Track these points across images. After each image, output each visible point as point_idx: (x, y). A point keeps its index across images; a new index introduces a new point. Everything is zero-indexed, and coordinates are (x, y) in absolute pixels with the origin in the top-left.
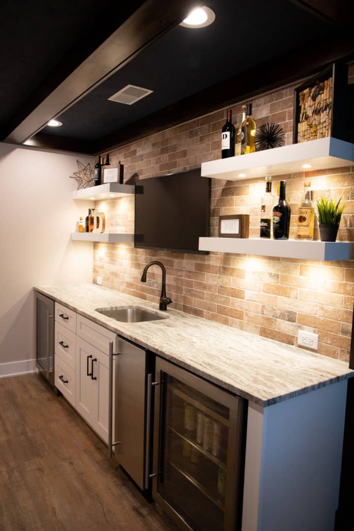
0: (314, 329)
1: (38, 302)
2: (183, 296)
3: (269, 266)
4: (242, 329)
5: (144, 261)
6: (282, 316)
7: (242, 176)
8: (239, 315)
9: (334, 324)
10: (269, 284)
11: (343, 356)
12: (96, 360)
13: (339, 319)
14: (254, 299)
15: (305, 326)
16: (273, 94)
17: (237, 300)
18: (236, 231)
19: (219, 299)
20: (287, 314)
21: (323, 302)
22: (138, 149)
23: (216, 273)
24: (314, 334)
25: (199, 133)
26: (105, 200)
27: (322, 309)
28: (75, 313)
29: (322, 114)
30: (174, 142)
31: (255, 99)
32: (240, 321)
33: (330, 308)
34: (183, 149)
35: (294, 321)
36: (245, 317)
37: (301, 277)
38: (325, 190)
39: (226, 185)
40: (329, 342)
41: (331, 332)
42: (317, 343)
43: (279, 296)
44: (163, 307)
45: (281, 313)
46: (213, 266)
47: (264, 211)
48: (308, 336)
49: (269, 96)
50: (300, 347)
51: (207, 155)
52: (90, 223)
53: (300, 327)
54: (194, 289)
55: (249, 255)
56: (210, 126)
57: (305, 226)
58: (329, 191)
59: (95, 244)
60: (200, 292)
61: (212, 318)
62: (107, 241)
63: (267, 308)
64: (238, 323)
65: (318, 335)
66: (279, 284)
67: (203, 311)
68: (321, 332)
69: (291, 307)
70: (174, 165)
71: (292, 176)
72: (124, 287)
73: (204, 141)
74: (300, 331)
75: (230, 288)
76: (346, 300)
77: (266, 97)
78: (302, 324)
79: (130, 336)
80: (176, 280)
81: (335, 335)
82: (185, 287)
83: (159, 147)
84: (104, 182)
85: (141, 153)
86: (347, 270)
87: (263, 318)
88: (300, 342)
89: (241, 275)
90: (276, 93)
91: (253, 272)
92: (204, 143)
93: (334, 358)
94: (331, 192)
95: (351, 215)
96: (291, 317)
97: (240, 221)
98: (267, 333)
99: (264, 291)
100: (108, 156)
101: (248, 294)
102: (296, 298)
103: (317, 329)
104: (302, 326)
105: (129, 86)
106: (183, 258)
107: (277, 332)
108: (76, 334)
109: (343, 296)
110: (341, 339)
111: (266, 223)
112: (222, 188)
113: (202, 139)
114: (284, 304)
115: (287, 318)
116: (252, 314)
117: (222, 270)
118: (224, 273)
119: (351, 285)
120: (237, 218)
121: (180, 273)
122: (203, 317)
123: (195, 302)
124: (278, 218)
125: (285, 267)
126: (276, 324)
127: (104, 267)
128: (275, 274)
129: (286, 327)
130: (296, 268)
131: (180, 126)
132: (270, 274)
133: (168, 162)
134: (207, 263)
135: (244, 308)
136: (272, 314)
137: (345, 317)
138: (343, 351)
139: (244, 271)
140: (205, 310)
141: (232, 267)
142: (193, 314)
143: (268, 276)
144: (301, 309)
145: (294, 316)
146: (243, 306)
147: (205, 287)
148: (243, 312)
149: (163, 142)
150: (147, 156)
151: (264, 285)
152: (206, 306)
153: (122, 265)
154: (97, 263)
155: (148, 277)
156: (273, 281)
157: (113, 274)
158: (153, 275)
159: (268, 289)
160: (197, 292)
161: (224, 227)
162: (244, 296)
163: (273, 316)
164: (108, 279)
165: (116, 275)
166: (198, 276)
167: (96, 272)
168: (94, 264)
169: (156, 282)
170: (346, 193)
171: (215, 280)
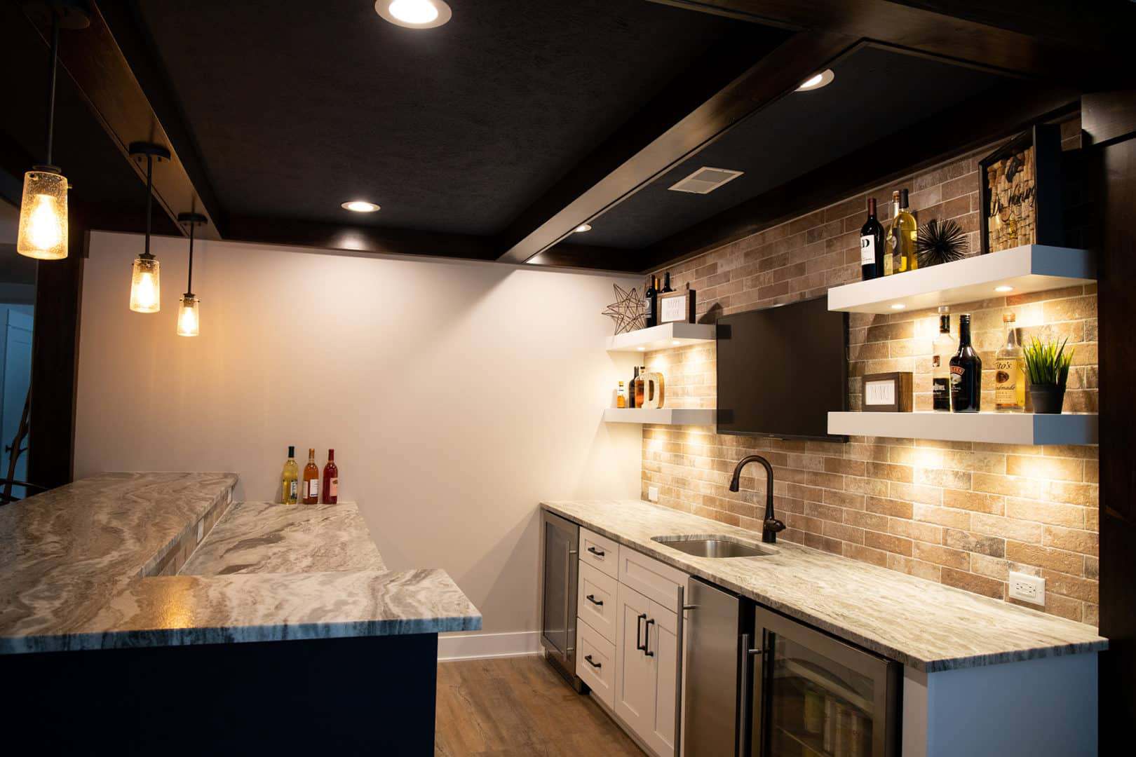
0: (1037, 568)
1: (548, 528)
2: (805, 518)
3: (952, 460)
4: (909, 573)
5: (735, 457)
6: (980, 547)
7: (898, 307)
8: (903, 547)
9: (1071, 559)
10: (954, 492)
11: (1090, 616)
12: (652, 622)
13: (1079, 550)
14: (928, 519)
15: (1020, 564)
16: (946, 168)
17: (899, 521)
18: (891, 401)
19: (869, 521)
20: (987, 543)
21: (1049, 520)
22: (720, 262)
23: (862, 475)
24: (1036, 578)
25: (825, 234)
26: (664, 350)
27: (1050, 532)
28: (617, 544)
29: (1023, 204)
30: (782, 251)
31: (917, 177)
32: (906, 560)
33: (1062, 530)
34: (798, 262)
35: (1000, 556)
36: (915, 552)
37: (1011, 478)
38: (1043, 327)
39: (875, 320)
40: (1064, 592)
41: (1067, 573)
42: (1043, 595)
43: (971, 512)
44: (769, 536)
45: (977, 543)
46: (856, 462)
47: (938, 366)
48: (1026, 581)
49: (939, 171)
50: (1014, 601)
51: (839, 270)
52: (637, 392)
53: (1011, 566)
54: (823, 504)
55: (918, 440)
56: (842, 221)
57: (1008, 388)
58: (1049, 327)
59: (646, 429)
60: (835, 510)
61: (857, 555)
62: (670, 423)
63: (953, 533)
64: (903, 562)
65: (1044, 580)
66: (971, 491)
67: (841, 543)
68: (1049, 574)
69: (995, 530)
70: (784, 289)
71: (985, 305)
72: (698, 504)
73: (833, 248)
74: (1012, 573)
75: (886, 500)
77: (934, 173)
78: (1015, 560)
79: (713, 576)
80: (792, 489)
81: (1073, 579)
82: (807, 501)
83: (756, 259)
84: (663, 321)
85: (726, 268)
86: (1086, 462)
87: (946, 552)
88: (1013, 593)
89: (905, 477)
90: (951, 167)
91: (926, 471)
92: (834, 251)
93: (1075, 619)
94: (1053, 329)
95: (1089, 367)
96: (995, 549)
97: (895, 383)
98: (954, 578)
99: (945, 504)
100: (668, 275)
101: (919, 510)
102: (1003, 515)
103: (1041, 569)
104: (1016, 563)
105: (703, 169)
106: (803, 450)
107: (971, 576)
108: (618, 580)
109: (1085, 507)
110: (1085, 585)
111: (942, 385)
112: (866, 327)
113: (830, 244)
114: (983, 525)
115: (988, 551)
116: (927, 545)
117: (871, 468)
118: (876, 474)
119: (1096, 488)
120: (892, 379)
121: (798, 477)
122: (840, 554)
123: (825, 527)
124: (958, 376)
125: (980, 461)
126: (969, 563)
127: (662, 470)
128: (964, 474)
129: (987, 567)
130: (1000, 461)
131: (791, 223)
132: (956, 474)
133: (773, 284)
134: (845, 457)
135: (912, 536)
136: (962, 544)
137: (1090, 545)
138: (1090, 606)
139: (911, 469)
140: (843, 541)
141: (889, 463)
142: (822, 550)
143: (951, 478)
144: (1011, 534)
145: (1000, 546)
146: (911, 531)
147: (843, 500)
148: (911, 542)
149: (763, 251)
150: (736, 273)
151: (946, 493)
152: (844, 534)
153: (694, 465)
154: (648, 463)
155: (742, 485)
156: (961, 486)
157: (678, 481)
158: (752, 482)
159: (953, 500)
160: (829, 509)
161: (870, 393)
162: (912, 515)
163: (964, 547)
164: (670, 491)
165: (683, 483)
166: (830, 481)
167: (648, 478)
168: (642, 466)
169: (756, 494)
170: (1078, 329)
171: (861, 487)
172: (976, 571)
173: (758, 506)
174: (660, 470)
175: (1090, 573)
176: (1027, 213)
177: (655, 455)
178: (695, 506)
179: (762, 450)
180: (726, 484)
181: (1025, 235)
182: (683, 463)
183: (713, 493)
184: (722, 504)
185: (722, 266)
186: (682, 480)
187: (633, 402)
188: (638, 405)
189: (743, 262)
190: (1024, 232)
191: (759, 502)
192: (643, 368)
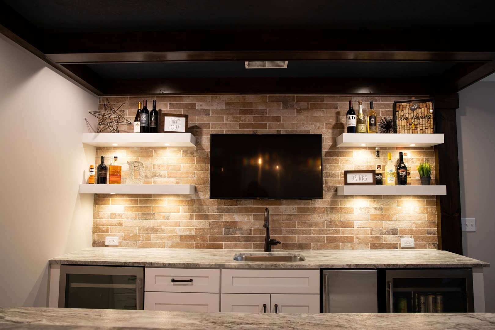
0: (411, 236)
2: (283, 237)
3: (374, 203)
4: (353, 249)
7: (363, 145)
8: (350, 240)
9: (422, 230)
10: (375, 215)
11: (429, 246)
13: (426, 227)
14: (362, 226)
15: (404, 236)
17: (347, 229)
19: (328, 232)
20: (390, 231)
21: (414, 220)
23: (324, 213)
24: (411, 239)
25: (296, 106)
27: (415, 223)
29: (421, 120)
30: (261, 108)
32: (351, 244)
33: (419, 222)
34: (275, 115)
35: (397, 234)
36: (356, 240)
37: (398, 207)
38: (410, 158)
39: (330, 148)
40: (421, 241)
41: (422, 235)
42: (414, 244)
43: (383, 221)
45: (387, 231)
46: (319, 208)
48: (407, 241)
49: (365, 98)
50: (403, 248)
51: (306, 124)
53: (400, 237)
54: (296, 228)
55: (356, 196)
56: (308, 104)
57: (410, 178)
58: (412, 159)
60: (306, 230)
61: (321, 248)
63: (375, 230)
64: (349, 245)
65: (414, 239)
66: (383, 214)
68: (415, 237)
69: (394, 226)
70: (264, 126)
71: (387, 149)
73: (301, 114)
74: (402, 239)
75: (339, 222)
76: (428, 216)
77: (363, 98)
78: (403, 235)
81: (424, 236)
82: (284, 228)
85: (205, 108)
87: (371, 237)
88: (402, 246)
89: (350, 211)
90: (371, 98)
91: (360, 208)
93: (425, 249)
94: (414, 159)
96: (394, 232)
97: (373, 174)
98: (374, 247)
99: (371, 220)
101: (357, 224)
102: (397, 220)
103: (412, 236)
104: (402, 235)
106: (280, 204)
107: (384, 243)
109: (426, 214)
110: (428, 237)
112: (325, 151)
113: (299, 112)
114: (388, 225)
115: (391, 234)
116: (362, 236)
117: (329, 210)
118: (332, 212)
119: (430, 208)
122: (310, 249)
123: (299, 239)
125: (386, 203)
126: (383, 239)
127: (124, 224)
128: (379, 208)
129: (391, 239)
130: (395, 202)
131: (269, 96)
132: (376, 208)
133: (253, 123)
134: (311, 206)
135: (354, 234)
136: (379, 233)
137: (429, 225)
138: (430, 243)
139: (353, 208)
140: (311, 243)
141: (340, 207)
142: (297, 249)
143: (373, 210)
144: (400, 226)
145: (396, 231)
146: (353, 232)
147: (310, 225)
148: (354, 237)
149: (244, 105)
150: (216, 112)
151: (371, 215)
152: (312, 239)
153: (168, 219)
154: (104, 221)
155: (225, 226)
156: (378, 212)
157: (147, 230)
158: (234, 224)
159: (374, 218)
160: (300, 230)
161: (351, 178)
162: (354, 226)
163: (380, 234)
164: (136, 237)
165: (155, 230)
166: (301, 217)
167: (103, 231)
168: (94, 223)
169: (239, 230)
170: (423, 160)
171: (322, 218)
172: (386, 242)
173: (241, 235)
174: (121, 225)
175: (429, 233)
176: (424, 123)
177: (114, 216)
178: (170, 243)
179: (244, 206)
180: (207, 226)
181: (422, 129)
182: (154, 218)
183: (193, 233)
184: (203, 238)
185: (201, 106)
186: (153, 228)
187: (102, 180)
188: (113, 182)
189: (224, 107)
190: (421, 128)
191: (242, 234)
192: (116, 157)
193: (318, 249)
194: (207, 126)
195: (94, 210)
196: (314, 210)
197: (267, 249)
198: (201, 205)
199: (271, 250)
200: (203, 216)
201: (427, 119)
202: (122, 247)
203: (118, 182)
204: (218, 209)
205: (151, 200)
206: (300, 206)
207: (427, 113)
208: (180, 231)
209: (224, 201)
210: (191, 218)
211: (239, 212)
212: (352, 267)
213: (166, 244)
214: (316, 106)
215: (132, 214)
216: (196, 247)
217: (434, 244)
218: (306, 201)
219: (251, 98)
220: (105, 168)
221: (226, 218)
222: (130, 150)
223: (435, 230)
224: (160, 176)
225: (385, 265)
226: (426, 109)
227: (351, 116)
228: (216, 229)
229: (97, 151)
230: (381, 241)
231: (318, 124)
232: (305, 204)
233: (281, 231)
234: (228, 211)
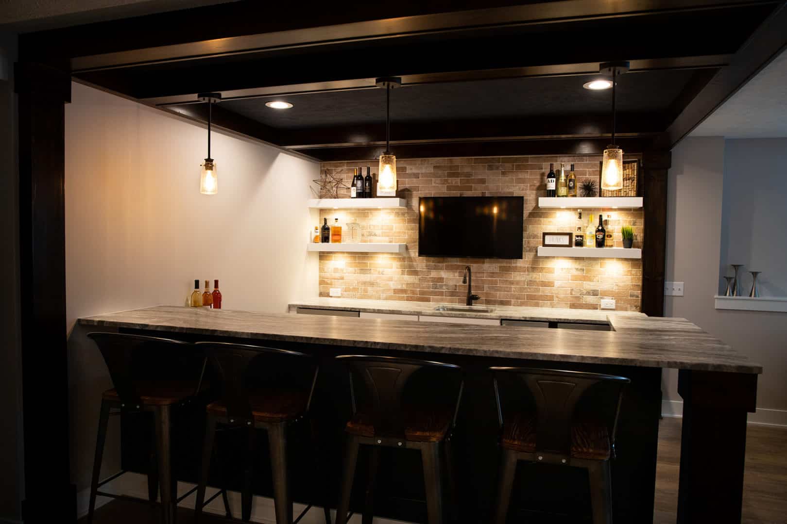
0: (612, 297)
2: (486, 293)
3: (575, 264)
4: (552, 307)
6: (588, 293)
8: (551, 298)
9: (625, 293)
10: (576, 276)
11: (631, 309)
14: (563, 286)
15: (606, 297)
17: (547, 288)
18: (567, 243)
19: (529, 290)
20: (591, 292)
21: (617, 282)
23: (525, 272)
24: (612, 300)
25: (501, 168)
27: (617, 285)
30: (467, 170)
31: (559, 157)
32: (551, 303)
33: (621, 284)
34: (480, 177)
35: (597, 295)
36: (555, 299)
37: (601, 269)
38: (616, 221)
39: (533, 209)
40: (623, 303)
41: (624, 297)
42: (615, 306)
43: (584, 282)
46: (520, 267)
47: (581, 231)
48: (608, 302)
49: (572, 157)
50: (603, 309)
51: (511, 186)
53: (601, 298)
54: (498, 286)
55: (557, 257)
56: (513, 165)
57: (611, 240)
58: (619, 220)
59: (323, 256)
60: (507, 287)
61: (521, 304)
63: (575, 290)
64: (549, 304)
65: (615, 301)
66: (584, 275)
67: (511, 301)
68: (617, 298)
69: (595, 287)
70: (470, 189)
71: (593, 210)
74: (602, 300)
75: (539, 281)
76: (632, 279)
78: (603, 296)
81: (626, 299)
82: (487, 285)
83: (445, 171)
85: (415, 171)
87: (572, 297)
88: (602, 307)
89: (551, 271)
91: (562, 269)
92: (507, 177)
93: (628, 311)
96: (595, 293)
98: (573, 306)
99: (571, 280)
101: (557, 284)
102: (598, 281)
103: (614, 297)
106: (483, 263)
107: (584, 304)
109: (630, 277)
110: (630, 300)
111: (581, 238)
113: (504, 173)
114: (589, 286)
115: (592, 294)
116: (562, 296)
117: (530, 270)
118: (533, 271)
121: (480, 275)
122: (510, 305)
123: (500, 295)
124: (602, 236)
125: (589, 264)
126: (583, 299)
127: (345, 278)
128: (581, 269)
129: (591, 300)
130: (597, 264)
131: (475, 158)
132: (577, 269)
133: (459, 185)
134: (513, 265)
136: (579, 293)
138: (632, 306)
139: (554, 269)
140: (512, 300)
141: (541, 266)
142: (498, 305)
143: (575, 270)
144: (602, 287)
145: (597, 292)
146: (553, 292)
147: (512, 283)
148: (553, 296)
149: (451, 168)
150: (425, 175)
151: (572, 276)
152: (514, 297)
153: (383, 274)
154: (328, 275)
155: (433, 281)
156: (579, 273)
157: (365, 283)
158: (441, 279)
159: (575, 278)
160: (502, 287)
161: (549, 240)
162: (554, 285)
163: (580, 295)
164: (355, 289)
165: (372, 284)
166: (502, 275)
167: (327, 284)
168: (320, 277)
169: (445, 285)
170: (630, 222)
171: (523, 277)
172: (586, 302)
174: (342, 278)
175: (631, 296)
176: (628, 185)
177: (336, 270)
178: (385, 295)
179: (450, 264)
180: (417, 281)
181: (626, 192)
182: (370, 273)
183: (404, 287)
184: (413, 292)
185: (411, 169)
186: (370, 282)
187: (325, 239)
188: (335, 241)
189: (432, 170)
190: (625, 190)
191: (447, 289)
192: (336, 219)
193: (518, 306)
194: (417, 189)
195: (320, 265)
196: (515, 269)
197: (469, 303)
198: (412, 262)
199: (473, 304)
200: (414, 272)
201: (630, 181)
202: (344, 297)
203: (338, 241)
204: (426, 266)
205: (368, 257)
206: (502, 265)
207: (632, 175)
208: (393, 285)
209: (432, 259)
210: (403, 273)
211: (446, 269)
212: (528, 319)
213: (381, 296)
214: (520, 168)
215: (351, 269)
216: (407, 300)
217: (636, 307)
218: (508, 260)
219: (457, 160)
220: (328, 229)
221: (434, 274)
222: (349, 211)
223: (639, 293)
224: (375, 235)
225: (557, 319)
226: (630, 170)
227: (550, 179)
228: (425, 284)
229: (320, 213)
230: (581, 300)
231: (522, 185)
232: (507, 263)
233: (484, 287)
234: (436, 268)
